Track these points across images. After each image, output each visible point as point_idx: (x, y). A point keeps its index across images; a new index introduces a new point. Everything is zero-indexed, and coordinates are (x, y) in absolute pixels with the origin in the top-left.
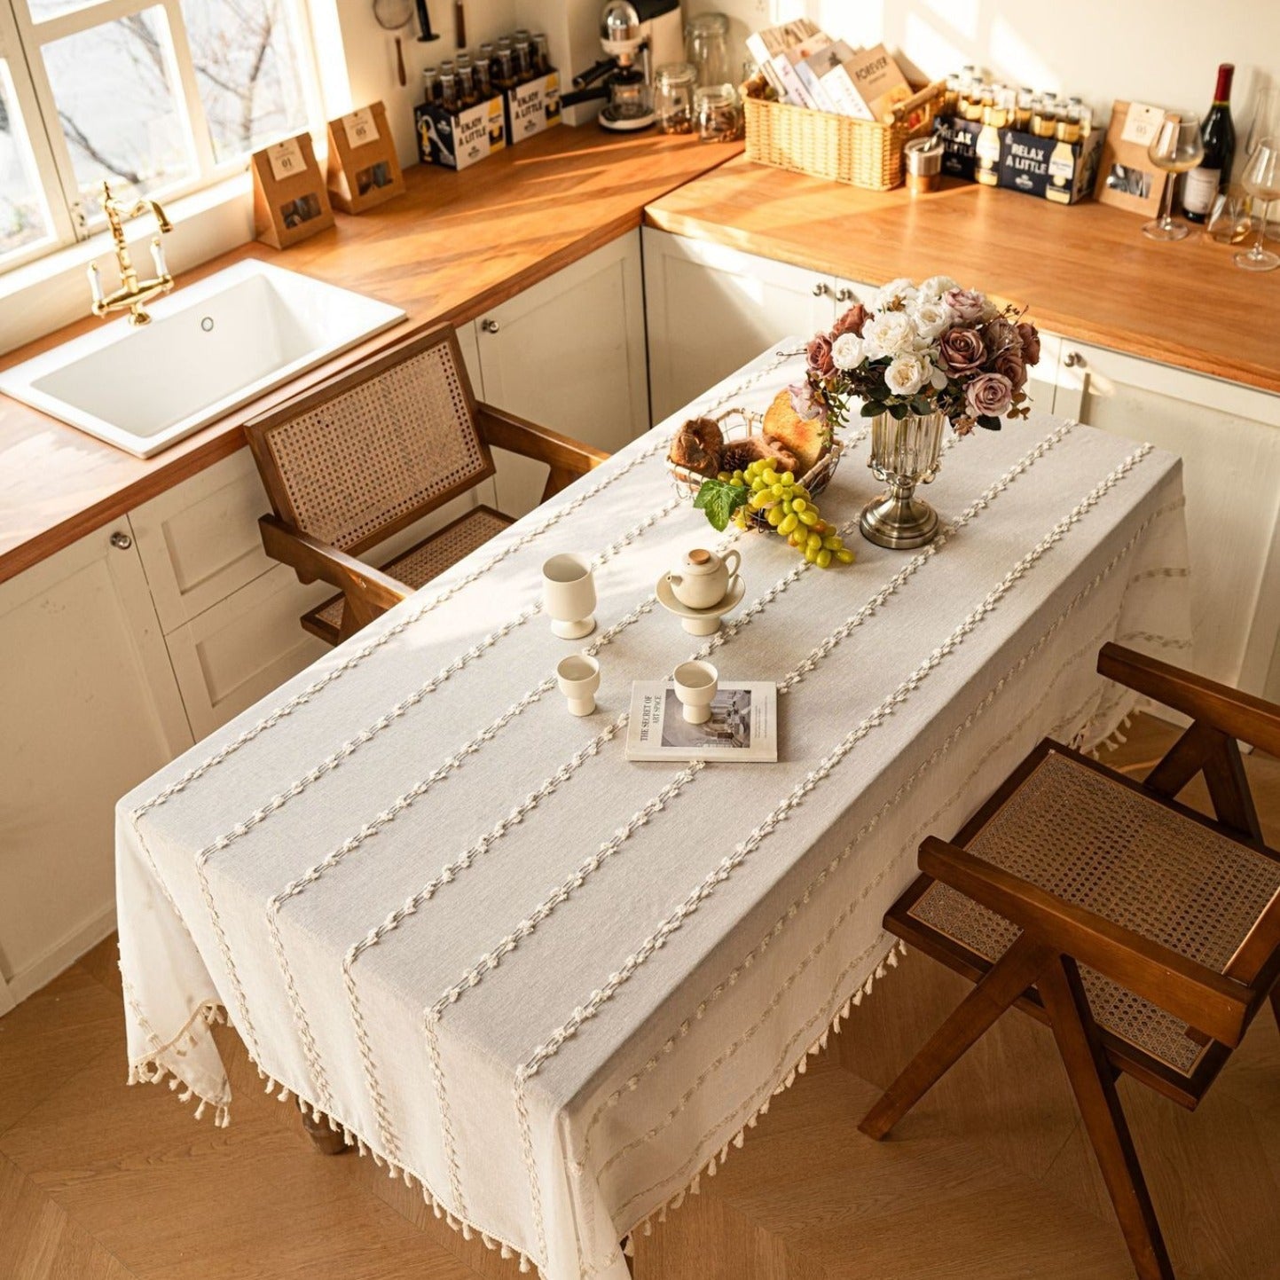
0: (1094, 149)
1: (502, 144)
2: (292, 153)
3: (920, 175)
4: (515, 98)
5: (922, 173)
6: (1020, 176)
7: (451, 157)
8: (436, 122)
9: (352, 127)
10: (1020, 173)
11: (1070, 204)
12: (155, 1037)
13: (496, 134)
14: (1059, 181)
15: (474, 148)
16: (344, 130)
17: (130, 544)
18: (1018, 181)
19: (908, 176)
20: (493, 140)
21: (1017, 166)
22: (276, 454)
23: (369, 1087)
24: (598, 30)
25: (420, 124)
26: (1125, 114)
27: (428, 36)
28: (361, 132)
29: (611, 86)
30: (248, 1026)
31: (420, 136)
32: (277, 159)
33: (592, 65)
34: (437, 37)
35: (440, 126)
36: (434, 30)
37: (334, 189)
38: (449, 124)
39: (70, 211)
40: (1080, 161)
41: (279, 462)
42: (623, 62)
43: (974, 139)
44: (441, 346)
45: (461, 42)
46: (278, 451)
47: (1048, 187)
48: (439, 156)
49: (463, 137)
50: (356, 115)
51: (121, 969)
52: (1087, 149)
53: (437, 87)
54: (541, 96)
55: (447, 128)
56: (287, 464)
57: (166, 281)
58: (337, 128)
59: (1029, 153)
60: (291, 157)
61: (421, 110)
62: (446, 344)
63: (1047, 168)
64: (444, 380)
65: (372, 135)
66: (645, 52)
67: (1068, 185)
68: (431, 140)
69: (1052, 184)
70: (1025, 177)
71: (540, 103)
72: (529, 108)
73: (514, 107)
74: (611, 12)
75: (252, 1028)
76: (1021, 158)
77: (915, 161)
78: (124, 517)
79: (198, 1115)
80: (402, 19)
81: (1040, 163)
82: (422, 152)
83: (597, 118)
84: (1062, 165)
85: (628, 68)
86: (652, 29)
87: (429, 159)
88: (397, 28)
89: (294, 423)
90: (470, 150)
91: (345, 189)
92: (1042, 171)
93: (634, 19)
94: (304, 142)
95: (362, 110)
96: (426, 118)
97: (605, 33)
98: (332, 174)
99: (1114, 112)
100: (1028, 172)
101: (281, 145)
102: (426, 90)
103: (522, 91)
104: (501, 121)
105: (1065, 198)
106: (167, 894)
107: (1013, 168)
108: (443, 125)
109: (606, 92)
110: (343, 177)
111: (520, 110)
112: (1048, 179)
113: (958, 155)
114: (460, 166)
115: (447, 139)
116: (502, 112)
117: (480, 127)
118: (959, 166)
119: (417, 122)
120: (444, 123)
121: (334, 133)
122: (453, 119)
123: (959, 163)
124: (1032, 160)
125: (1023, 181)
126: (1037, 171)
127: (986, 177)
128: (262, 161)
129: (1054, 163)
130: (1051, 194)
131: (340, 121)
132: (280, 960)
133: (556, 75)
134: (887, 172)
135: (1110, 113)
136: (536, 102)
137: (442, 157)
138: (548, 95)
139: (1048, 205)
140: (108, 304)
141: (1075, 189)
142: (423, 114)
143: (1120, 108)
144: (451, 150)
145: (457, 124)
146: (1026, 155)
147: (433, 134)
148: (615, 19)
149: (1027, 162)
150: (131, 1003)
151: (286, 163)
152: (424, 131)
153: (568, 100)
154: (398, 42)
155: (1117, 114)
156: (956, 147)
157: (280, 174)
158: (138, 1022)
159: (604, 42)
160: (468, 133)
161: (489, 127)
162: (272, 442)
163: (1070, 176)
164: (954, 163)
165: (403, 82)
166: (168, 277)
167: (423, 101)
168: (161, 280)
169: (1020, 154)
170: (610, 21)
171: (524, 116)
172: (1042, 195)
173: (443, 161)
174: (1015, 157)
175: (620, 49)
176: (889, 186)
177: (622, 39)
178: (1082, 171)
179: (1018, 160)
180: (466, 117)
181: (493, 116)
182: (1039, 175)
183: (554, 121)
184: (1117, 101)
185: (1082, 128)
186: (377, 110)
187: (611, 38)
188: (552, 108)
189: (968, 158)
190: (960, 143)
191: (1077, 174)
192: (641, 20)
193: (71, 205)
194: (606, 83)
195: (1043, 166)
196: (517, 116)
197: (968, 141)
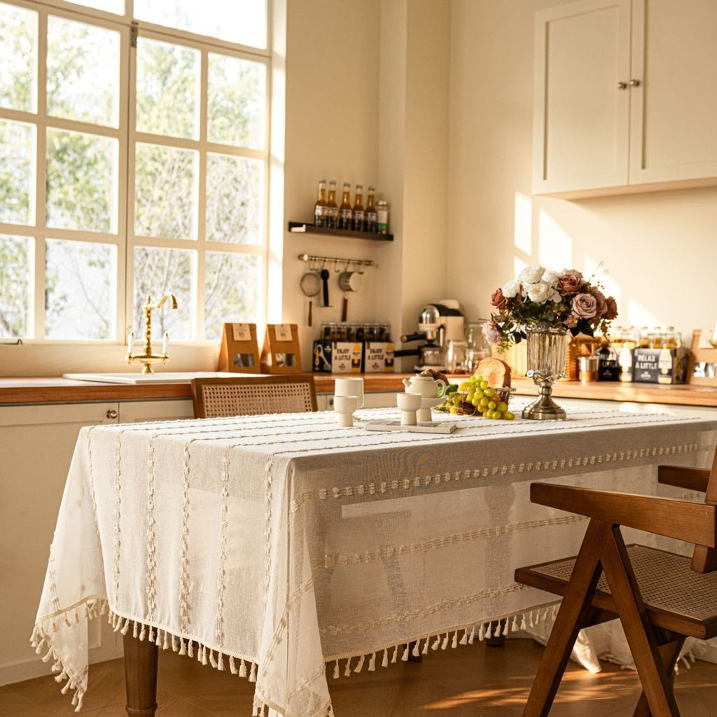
0: (684, 358)
1: (359, 369)
2: (246, 330)
3: (587, 371)
4: (369, 347)
5: (588, 369)
6: (643, 373)
7: (329, 366)
8: (324, 347)
9: (279, 331)
10: (643, 371)
11: (672, 383)
12: (57, 600)
13: (356, 362)
14: (665, 371)
15: (343, 364)
16: (274, 330)
17: (115, 417)
18: (643, 376)
19: (580, 373)
20: (354, 365)
21: (642, 367)
22: (205, 399)
23: (182, 555)
24: (417, 320)
25: (316, 349)
26: (699, 336)
27: (326, 304)
28: (283, 335)
29: (422, 349)
30: (116, 571)
31: (314, 356)
32: (237, 330)
33: (412, 333)
34: (331, 306)
35: (326, 349)
36: (330, 304)
37: (264, 362)
38: (331, 347)
39: (126, 329)
40: (675, 359)
41: (206, 404)
42: (429, 337)
43: (618, 356)
44: (305, 384)
45: (344, 318)
46: (207, 397)
47: (659, 376)
48: (323, 367)
49: (338, 355)
50: (282, 326)
51: (51, 550)
52: (680, 355)
53: (327, 330)
54: (383, 352)
55: (330, 349)
56: (209, 406)
57: (166, 357)
58: (271, 329)
59: (647, 358)
60: (245, 333)
61: (317, 342)
62: (308, 384)
63: (658, 366)
64: (303, 403)
65: (289, 337)
66: (442, 331)
67: (670, 373)
68: (320, 358)
69: (661, 374)
70: (646, 373)
71: (383, 356)
72: (376, 356)
73: (368, 352)
74: (424, 310)
75: (118, 572)
76: (643, 362)
77: (584, 364)
78: (117, 404)
79: (63, 691)
80: (315, 291)
81: (653, 363)
82: (314, 365)
83: (413, 367)
84: (666, 363)
85: (431, 341)
86: (446, 321)
87: (317, 369)
88: (311, 296)
89: (218, 387)
90: (340, 364)
91: (269, 362)
92: (655, 368)
93: (437, 314)
94: (253, 328)
95: (287, 325)
96: (320, 346)
97: (421, 320)
98: (264, 355)
99: (694, 336)
100: (648, 370)
101: (241, 325)
102: (321, 332)
103: (374, 346)
104: (360, 357)
105: (669, 380)
106: (92, 493)
107: (640, 369)
108: (328, 348)
109: (419, 353)
110: (269, 356)
111: (371, 355)
112: (659, 371)
113: (610, 368)
114: (333, 371)
115: (329, 356)
116: (361, 351)
117: (348, 354)
118: (610, 374)
119: (314, 348)
120: (328, 347)
121: (269, 330)
122: (333, 344)
123: (610, 372)
124: (649, 362)
125: (646, 376)
126: (653, 368)
127: (626, 377)
128: (229, 328)
129: (662, 361)
130: (661, 379)
131: (273, 326)
132: (149, 477)
133: (393, 344)
134: (568, 371)
135: (691, 337)
136: (380, 354)
137: (325, 366)
138: (387, 353)
139: (661, 387)
140: (134, 358)
141: (675, 375)
142: (318, 344)
143: (696, 334)
144: (330, 362)
145: (335, 347)
146: (646, 360)
147: (322, 355)
148: (427, 314)
149: (647, 364)
150: (50, 572)
151: (241, 334)
152: (317, 354)
153: (397, 354)
154: (311, 303)
155: (695, 338)
156: (608, 363)
157: (237, 337)
158: (50, 586)
159: (420, 325)
160: (341, 355)
161: (353, 357)
162: (204, 391)
163: (670, 367)
164: (608, 373)
165: (310, 324)
166: (168, 356)
167: (319, 338)
168: (164, 356)
169: (643, 360)
170: (424, 315)
171: (373, 359)
172: (657, 382)
173: (325, 369)
174: (640, 362)
175: (427, 328)
176: (570, 379)
177: (430, 322)
178: (677, 367)
179: (641, 364)
180: (341, 345)
181: (356, 351)
182: (654, 370)
183: (390, 369)
184: (695, 331)
185: (676, 344)
186: (294, 328)
187: (424, 322)
188: (389, 361)
189: (615, 368)
190: (611, 361)
191: (675, 366)
192: (441, 315)
193: (127, 327)
194: (420, 348)
195: (656, 364)
196: (369, 358)
197: (615, 359)
